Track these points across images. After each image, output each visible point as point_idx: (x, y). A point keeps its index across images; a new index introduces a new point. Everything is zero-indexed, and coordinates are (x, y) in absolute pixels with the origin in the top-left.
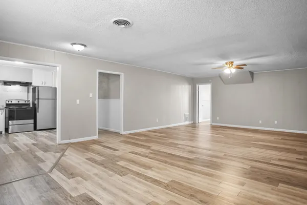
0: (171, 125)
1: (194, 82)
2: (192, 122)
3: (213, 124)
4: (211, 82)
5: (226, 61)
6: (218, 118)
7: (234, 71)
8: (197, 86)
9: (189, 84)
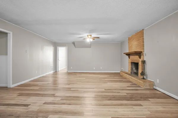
0: (44, 75)
1: (56, 45)
2: (55, 71)
3: (68, 71)
4: (67, 46)
5: (88, 34)
6: (71, 68)
7: (92, 40)
8: (58, 48)
9: (53, 47)
